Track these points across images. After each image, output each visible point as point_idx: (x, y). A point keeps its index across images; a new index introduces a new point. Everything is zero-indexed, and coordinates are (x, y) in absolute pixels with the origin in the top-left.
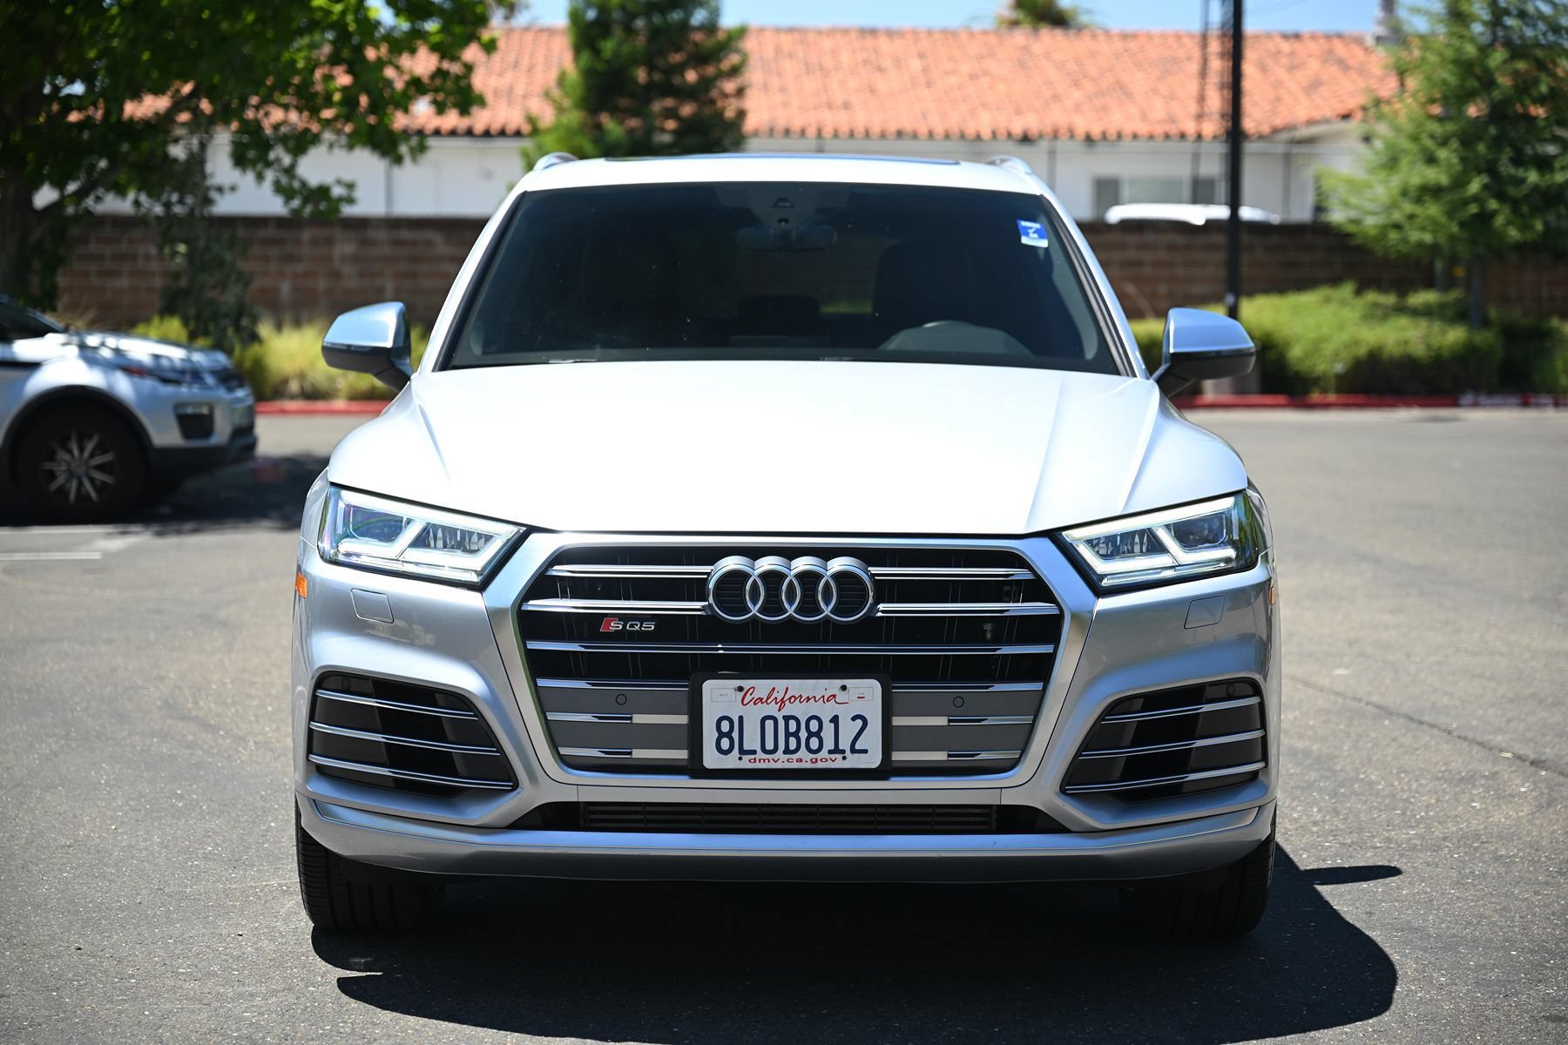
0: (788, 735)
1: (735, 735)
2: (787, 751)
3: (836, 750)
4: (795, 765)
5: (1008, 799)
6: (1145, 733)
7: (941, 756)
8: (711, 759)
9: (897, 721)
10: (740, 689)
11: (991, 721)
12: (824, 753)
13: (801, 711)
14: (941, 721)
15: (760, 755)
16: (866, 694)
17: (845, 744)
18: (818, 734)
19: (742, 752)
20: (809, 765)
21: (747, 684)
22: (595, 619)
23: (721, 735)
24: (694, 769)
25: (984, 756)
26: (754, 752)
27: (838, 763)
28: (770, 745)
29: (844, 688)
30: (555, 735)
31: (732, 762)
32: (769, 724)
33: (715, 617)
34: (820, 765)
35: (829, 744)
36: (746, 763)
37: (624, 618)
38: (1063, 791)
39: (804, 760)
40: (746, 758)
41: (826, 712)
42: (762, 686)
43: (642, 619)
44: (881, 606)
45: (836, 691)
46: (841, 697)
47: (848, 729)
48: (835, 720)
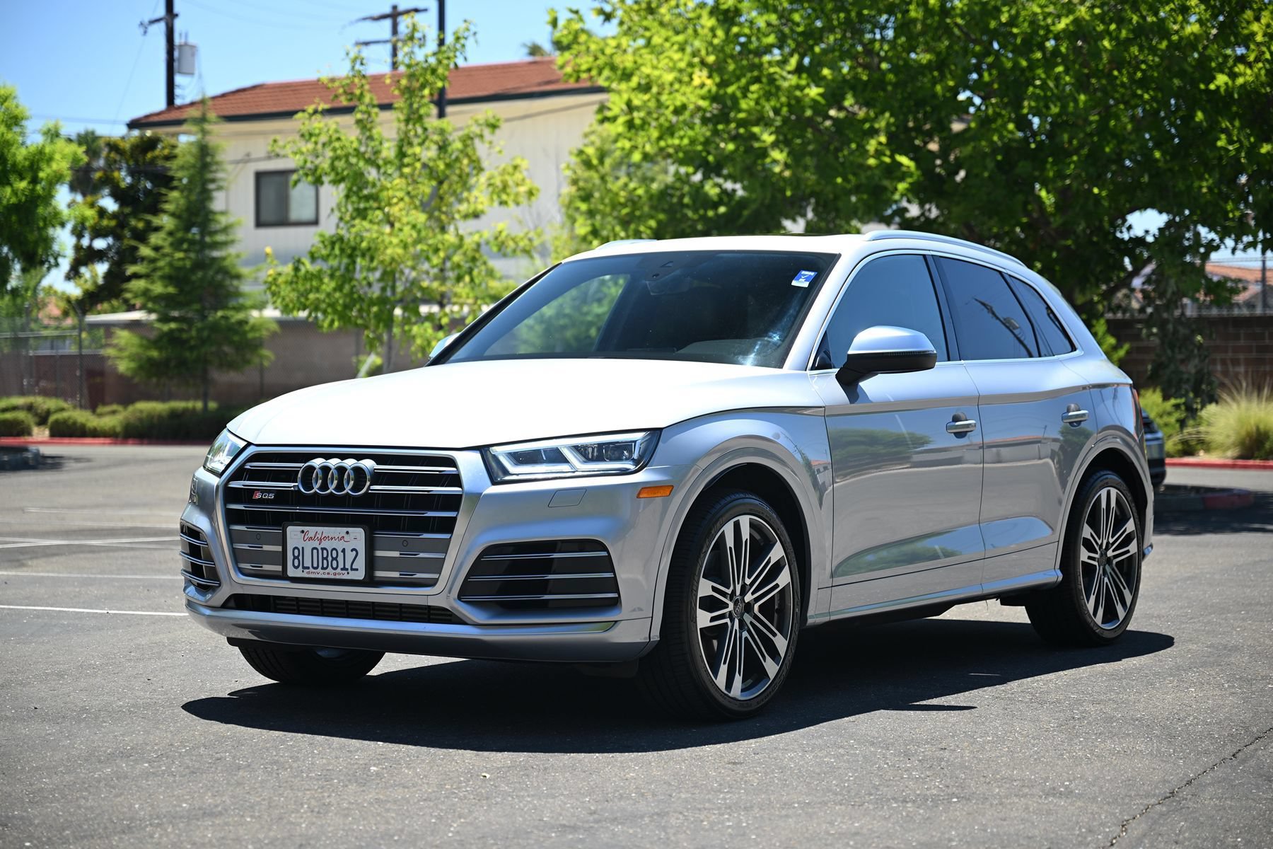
0: (323, 559)
1: (301, 558)
2: (323, 568)
3: (344, 569)
4: (326, 576)
5: (432, 602)
6: (515, 567)
7: (396, 575)
8: (291, 572)
9: (379, 553)
10: (303, 532)
11: (422, 555)
12: (339, 570)
13: (328, 545)
14: (396, 554)
15: (311, 570)
16: (357, 537)
17: (348, 566)
18: (335, 559)
19: (304, 568)
20: (332, 577)
21: (306, 528)
22: (251, 492)
23: (295, 558)
24: (283, 576)
25: (419, 575)
26: (308, 568)
27: (346, 577)
28: (315, 565)
29: (347, 533)
30: (237, 556)
31: (298, 573)
32: (315, 551)
33: (299, 490)
34: (338, 577)
35: (341, 566)
36: (305, 575)
37: (263, 491)
38: (459, 598)
39: (330, 574)
40: (306, 571)
41: (340, 547)
42: (312, 530)
43: (269, 492)
44: (372, 487)
45: (344, 534)
46: (347, 537)
47: (349, 556)
48: (344, 551)
